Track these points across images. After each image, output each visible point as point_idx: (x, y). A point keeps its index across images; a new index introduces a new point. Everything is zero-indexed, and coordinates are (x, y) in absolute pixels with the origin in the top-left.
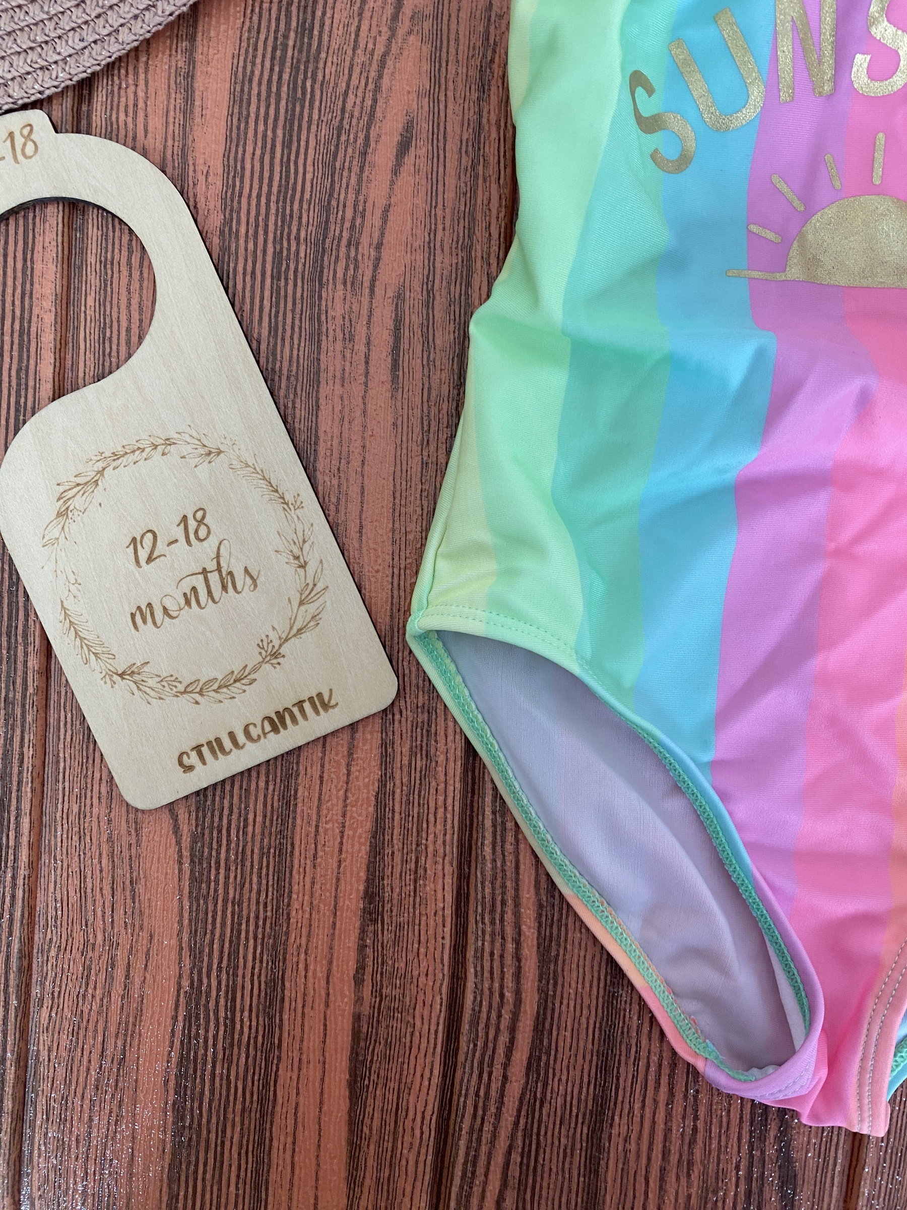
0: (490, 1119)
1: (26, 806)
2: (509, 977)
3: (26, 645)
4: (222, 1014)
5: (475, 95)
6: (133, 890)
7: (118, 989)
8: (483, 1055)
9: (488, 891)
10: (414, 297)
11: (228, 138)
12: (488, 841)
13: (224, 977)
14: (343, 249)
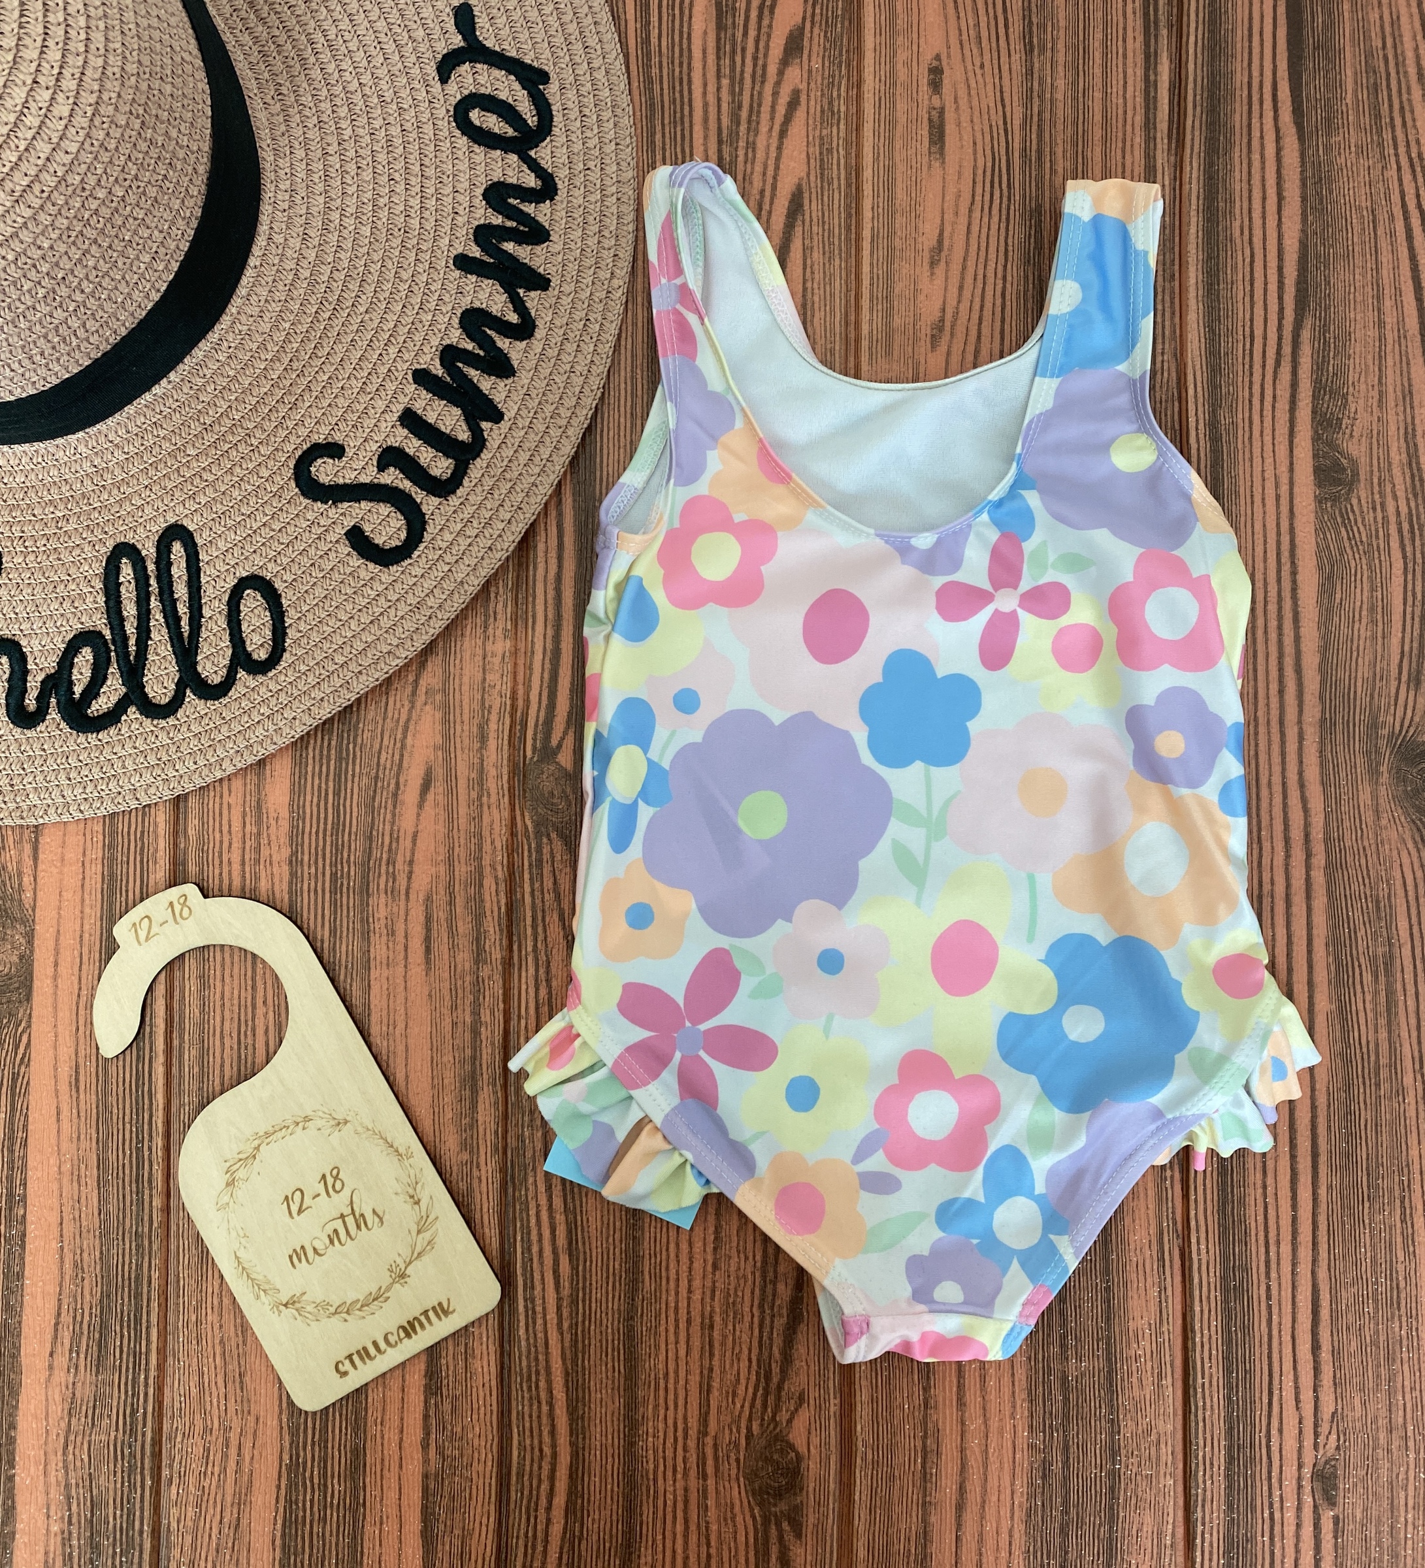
0: (539, 1556)
1: (154, 1320)
2: (545, 1433)
3: (151, 1189)
4: (316, 1481)
5: (477, 745)
6: (241, 1382)
7: (232, 1465)
8: (529, 1501)
9: (524, 1363)
10: (441, 898)
11: (292, 791)
12: (522, 1324)
13: (317, 1448)
14: (384, 868)
